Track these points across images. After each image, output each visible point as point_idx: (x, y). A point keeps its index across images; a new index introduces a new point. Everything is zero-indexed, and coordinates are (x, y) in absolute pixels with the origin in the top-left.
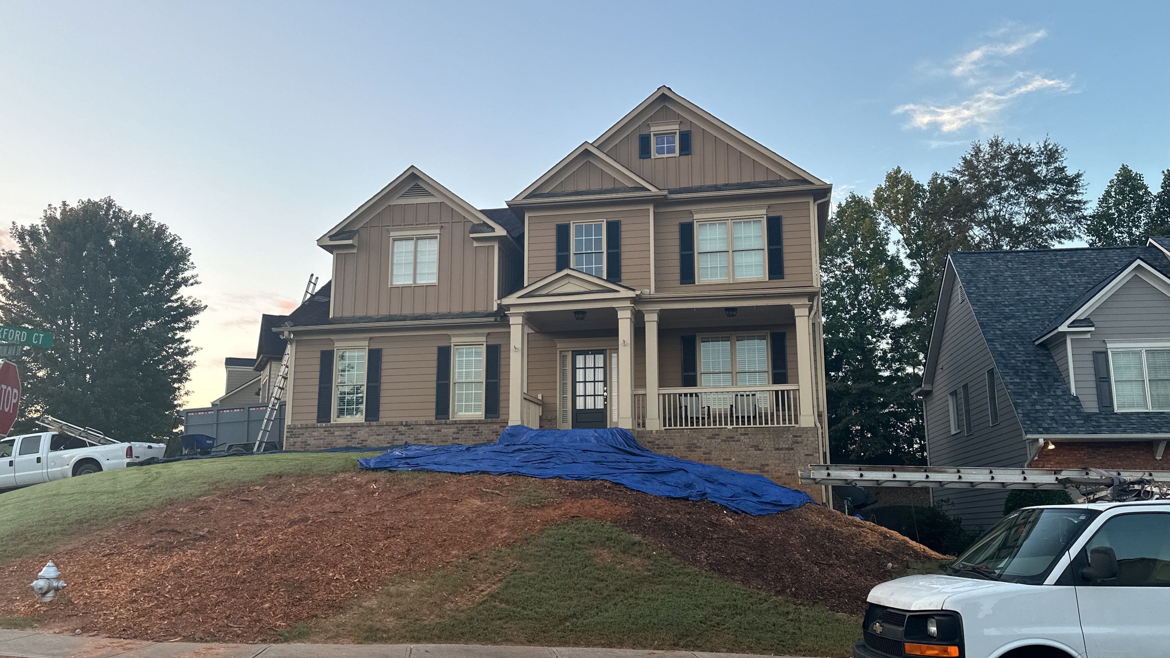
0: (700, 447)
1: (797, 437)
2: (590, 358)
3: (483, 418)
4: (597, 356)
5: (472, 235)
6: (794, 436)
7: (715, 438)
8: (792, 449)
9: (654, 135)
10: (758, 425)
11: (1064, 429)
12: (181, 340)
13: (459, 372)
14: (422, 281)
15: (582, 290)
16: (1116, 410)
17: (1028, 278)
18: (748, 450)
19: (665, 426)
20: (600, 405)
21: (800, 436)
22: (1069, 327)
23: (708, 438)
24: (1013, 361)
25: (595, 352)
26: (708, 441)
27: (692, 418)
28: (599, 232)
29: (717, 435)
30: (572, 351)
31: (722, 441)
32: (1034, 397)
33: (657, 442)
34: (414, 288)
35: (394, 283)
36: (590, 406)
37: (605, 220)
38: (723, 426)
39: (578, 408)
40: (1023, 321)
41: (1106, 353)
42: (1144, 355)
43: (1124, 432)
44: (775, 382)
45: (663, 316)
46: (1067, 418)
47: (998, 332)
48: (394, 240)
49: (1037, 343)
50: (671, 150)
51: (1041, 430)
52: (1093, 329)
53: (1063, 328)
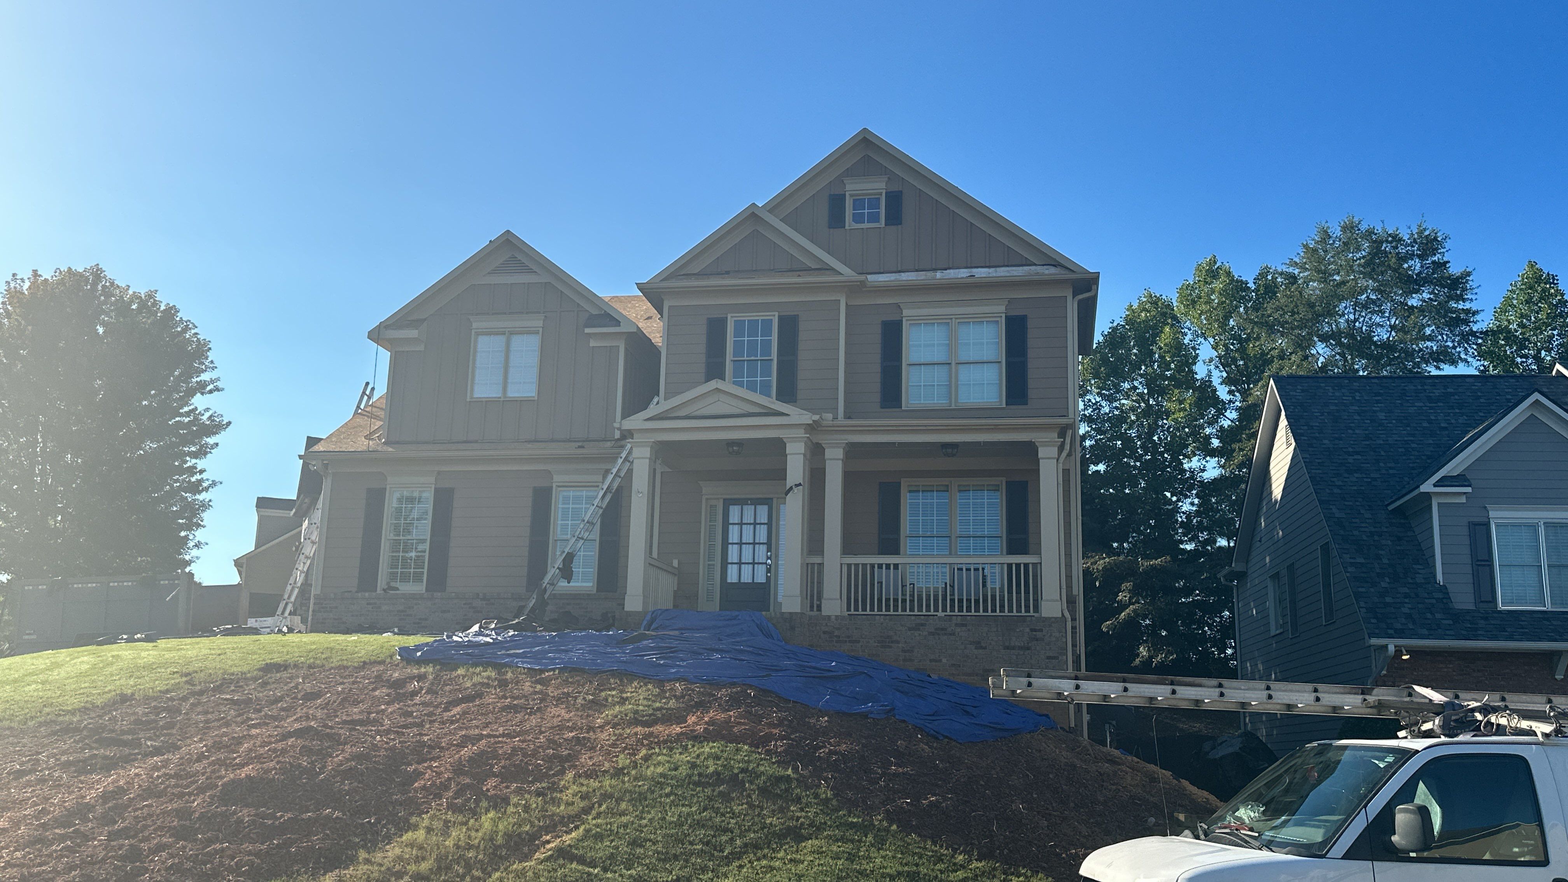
0: (898, 642)
1: (1035, 630)
2: (749, 510)
3: (595, 591)
4: (759, 507)
5: (587, 330)
6: (1032, 630)
7: (919, 630)
8: (1028, 648)
9: (851, 196)
10: (981, 613)
11: (1425, 631)
12: (192, 470)
13: (562, 525)
14: (514, 392)
15: (737, 411)
16: (1501, 607)
17: (1382, 416)
18: (965, 648)
19: (849, 609)
20: (761, 578)
21: (1041, 630)
22: (1435, 485)
23: (910, 629)
24: (1356, 533)
25: (756, 502)
26: (909, 633)
27: (888, 600)
28: (767, 331)
29: (922, 625)
30: (724, 500)
31: (931, 634)
32: (1383, 585)
33: (836, 633)
34: (504, 404)
35: (476, 395)
36: (746, 578)
37: (777, 314)
38: (932, 613)
39: (729, 581)
40: (1372, 475)
41: (1487, 525)
42: (1542, 530)
43: (1510, 638)
44: (1011, 551)
45: (853, 452)
46: (1429, 616)
47: (1336, 491)
48: (478, 334)
49: (1390, 508)
50: (874, 218)
51: (1391, 632)
52: (1469, 490)
53: (1427, 487)
